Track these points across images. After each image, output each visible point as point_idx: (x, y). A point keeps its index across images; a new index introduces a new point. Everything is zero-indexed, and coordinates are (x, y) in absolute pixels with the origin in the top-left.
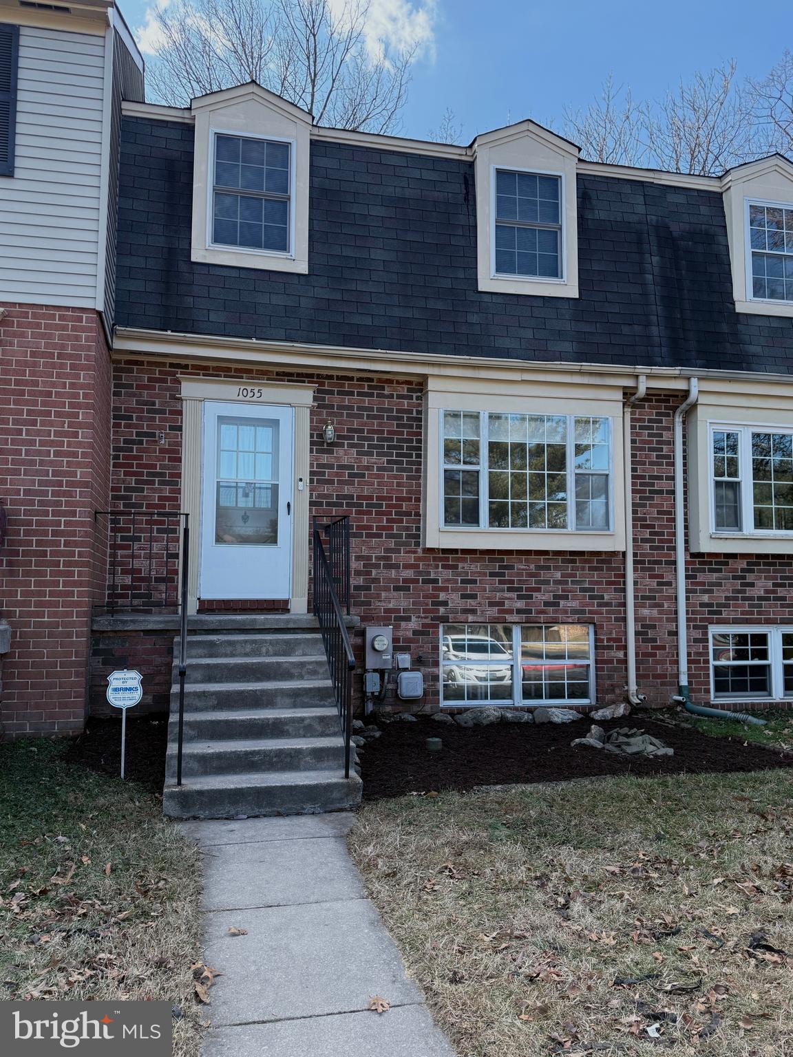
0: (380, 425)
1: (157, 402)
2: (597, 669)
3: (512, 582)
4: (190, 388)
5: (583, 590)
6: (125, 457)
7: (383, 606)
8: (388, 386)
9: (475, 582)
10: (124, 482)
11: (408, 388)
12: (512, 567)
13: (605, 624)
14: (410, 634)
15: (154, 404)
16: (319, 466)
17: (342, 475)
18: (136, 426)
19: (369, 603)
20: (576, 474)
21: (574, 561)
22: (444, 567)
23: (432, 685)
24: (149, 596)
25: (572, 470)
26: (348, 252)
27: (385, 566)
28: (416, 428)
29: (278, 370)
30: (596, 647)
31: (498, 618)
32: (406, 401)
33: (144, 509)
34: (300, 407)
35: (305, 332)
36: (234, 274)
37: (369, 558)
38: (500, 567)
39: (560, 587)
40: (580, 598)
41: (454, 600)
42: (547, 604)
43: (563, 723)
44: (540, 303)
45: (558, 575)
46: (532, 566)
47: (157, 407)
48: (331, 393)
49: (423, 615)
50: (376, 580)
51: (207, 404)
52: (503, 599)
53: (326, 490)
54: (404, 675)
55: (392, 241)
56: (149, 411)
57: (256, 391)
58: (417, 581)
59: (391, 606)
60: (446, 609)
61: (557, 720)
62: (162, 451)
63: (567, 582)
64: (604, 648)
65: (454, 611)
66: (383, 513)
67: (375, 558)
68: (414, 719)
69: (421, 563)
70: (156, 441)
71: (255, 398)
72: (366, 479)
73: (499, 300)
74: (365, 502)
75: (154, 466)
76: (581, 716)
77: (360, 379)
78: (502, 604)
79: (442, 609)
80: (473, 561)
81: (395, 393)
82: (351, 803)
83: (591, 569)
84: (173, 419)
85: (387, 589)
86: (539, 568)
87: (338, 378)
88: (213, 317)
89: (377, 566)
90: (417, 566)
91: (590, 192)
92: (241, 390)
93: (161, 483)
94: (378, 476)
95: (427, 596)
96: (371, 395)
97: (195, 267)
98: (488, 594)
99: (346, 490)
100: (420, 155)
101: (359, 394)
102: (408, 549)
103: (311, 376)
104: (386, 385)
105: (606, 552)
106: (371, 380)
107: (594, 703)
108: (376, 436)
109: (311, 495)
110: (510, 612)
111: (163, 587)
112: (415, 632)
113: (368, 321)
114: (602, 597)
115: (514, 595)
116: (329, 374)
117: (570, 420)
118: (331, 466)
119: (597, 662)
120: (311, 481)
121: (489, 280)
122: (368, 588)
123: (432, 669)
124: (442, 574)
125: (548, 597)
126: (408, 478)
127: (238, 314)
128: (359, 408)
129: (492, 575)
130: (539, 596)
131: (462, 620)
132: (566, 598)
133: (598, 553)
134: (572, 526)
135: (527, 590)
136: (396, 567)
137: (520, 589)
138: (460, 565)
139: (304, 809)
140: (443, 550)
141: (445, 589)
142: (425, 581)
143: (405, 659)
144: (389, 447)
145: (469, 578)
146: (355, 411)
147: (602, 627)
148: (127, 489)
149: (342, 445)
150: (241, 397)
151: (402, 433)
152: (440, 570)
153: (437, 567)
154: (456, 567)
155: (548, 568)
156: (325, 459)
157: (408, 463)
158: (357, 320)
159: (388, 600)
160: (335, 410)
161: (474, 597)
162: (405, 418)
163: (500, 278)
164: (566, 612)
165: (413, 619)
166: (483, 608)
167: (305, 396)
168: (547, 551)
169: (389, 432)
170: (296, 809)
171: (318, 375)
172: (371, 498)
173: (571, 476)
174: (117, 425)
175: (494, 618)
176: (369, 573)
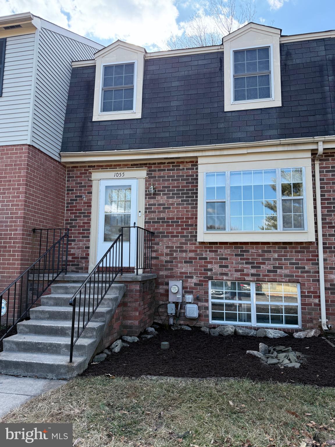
0: (177, 183)
1: (83, 183)
2: (302, 309)
3: (248, 259)
4: (96, 175)
5: (291, 264)
6: (71, 207)
7: (179, 270)
8: (182, 165)
9: (227, 259)
10: (70, 217)
11: (191, 164)
12: (248, 251)
13: (306, 283)
14: (193, 285)
15: (82, 183)
16: (149, 205)
17: (160, 208)
18: (75, 193)
19: (172, 269)
20: (282, 200)
21: (286, 248)
22: (210, 251)
23: (204, 312)
24: (78, 265)
25: (280, 198)
26: (160, 105)
27: (180, 251)
28: (196, 184)
29: (132, 163)
30: (302, 296)
31: (240, 278)
32: (190, 171)
33: (77, 228)
34: (140, 179)
35: (138, 144)
36: (110, 123)
37: (172, 247)
38: (241, 251)
39: (277, 262)
40: (290, 268)
41: (216, 268)
42: (269, 271)
43: (274, 338)
44: (259, 112)
45: (276, 256)
46: (260, 251)
47: (83, 184)
48: (155, 171)
49: (199, 276)
50: (176, 258)
51: (102, 181)
52: (243, 268)
53: (152, 215)
54: (188, 306)
55: (182, 96)
56: (80, 187)
57: (122, 174)
58: (196, 258)
59: (183, 271)
60: (211, 273)
61: (270, 336)
62: (84, 203)
63: (281, 260)
64: (306, 296)
65: (216, 274)
66: (179, 226)
67: (175, 247)
68: (190, 329)
69: (198, 250)
70: (82, 199)
71: (121, 177)
72: (171, 209)
73: (236, 114)
74: (170, 221)
75: (81, 210)
76: (286, 335)
77: (169, 163)
78: (243, 271)
79: (209, 273)
80: (225, 248)
81: (185, 168)
82: (71, 376)
83: (296, 252)
84: (89, 189)
85: (181, 262)
86: (264, 251)
87: (158, 164)
88: (99, 143)
89: (176, 251)
90: (196, 251)
91: (291, 51)
92: (116, 174)
93: (84, 216)
94: (177, 208)
95: (201, 266)
96: (173, 170)
97: (94, 123)
98: (234, 265)
99: (162, 215)
100: (198, 54)
101: (168, 170)
102: (191, 242)
103: (146, 164)
104: (181, 164)
105: (306, 243)
106: (173, 163)
107: (300, 328)
108: (176, 189)
109: (146, 218)
110: (247, 275)
111: (83, 261)
112: (196, 284)
113: (167, 135)
114: (304, 268)
115: (250, 266)
116: (154, 162)
117: (278, 171)
118: (155, 205)
119: (302, 304)
120: (146, 212)
121: (231, 106)
122: (172, 262)
123: (204, 304)
124: (209, 255)
125: (270, 267)
126: (192, 208)
127: (110, 141)
128: (168, 177)
129: (236, 255)
130: (264, 267)
131: (220, 279)
132: (281, 268)
133: (301, 243)
134: (280, 228)
135: (257, 263)
136: (186, 251)
137: (253, 263)
138: (219, 250)
139: (48, 376)
140: (210, 243)
141: (211, 263)
142: (200, 259)
143: (189, 298)
144: (182, 194)
145: (224, 257)
146: (166, 178)
147: (304, 285)
148: (71, 220)
149: (160, 194)
150: (116, 177)
151: (189, 186)
152: (208, 253)
153: (206, 251)
154: (216, 251)
155: (270, 252)
156: (152, 201)
157: (191, 200)
158: (162, 135)
159: (182, 268)
160: (157, 179)
161: (226, 267)
162: (190, 179)
163: (236, 103)
164: (281, 276)
165: (194, 277)
166: (232, 273)
167: (143, 173)
168: (269, 242)
169: (182, 187)
170: (44, 376)
171: (149, 163)
172: (173, 218)
173: (279, 201)
174: (68, 194)
175: (238, 278)
176: (172, 255)
